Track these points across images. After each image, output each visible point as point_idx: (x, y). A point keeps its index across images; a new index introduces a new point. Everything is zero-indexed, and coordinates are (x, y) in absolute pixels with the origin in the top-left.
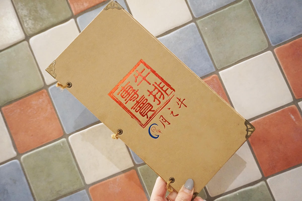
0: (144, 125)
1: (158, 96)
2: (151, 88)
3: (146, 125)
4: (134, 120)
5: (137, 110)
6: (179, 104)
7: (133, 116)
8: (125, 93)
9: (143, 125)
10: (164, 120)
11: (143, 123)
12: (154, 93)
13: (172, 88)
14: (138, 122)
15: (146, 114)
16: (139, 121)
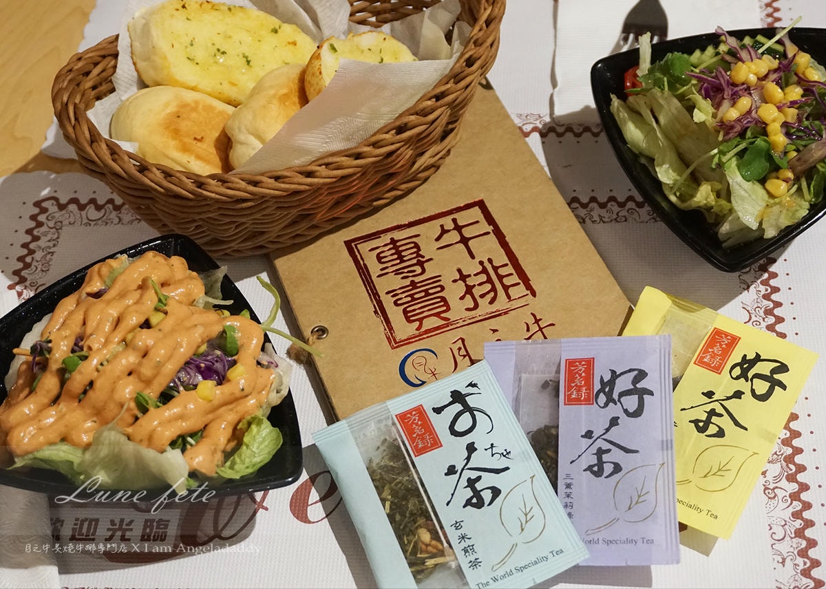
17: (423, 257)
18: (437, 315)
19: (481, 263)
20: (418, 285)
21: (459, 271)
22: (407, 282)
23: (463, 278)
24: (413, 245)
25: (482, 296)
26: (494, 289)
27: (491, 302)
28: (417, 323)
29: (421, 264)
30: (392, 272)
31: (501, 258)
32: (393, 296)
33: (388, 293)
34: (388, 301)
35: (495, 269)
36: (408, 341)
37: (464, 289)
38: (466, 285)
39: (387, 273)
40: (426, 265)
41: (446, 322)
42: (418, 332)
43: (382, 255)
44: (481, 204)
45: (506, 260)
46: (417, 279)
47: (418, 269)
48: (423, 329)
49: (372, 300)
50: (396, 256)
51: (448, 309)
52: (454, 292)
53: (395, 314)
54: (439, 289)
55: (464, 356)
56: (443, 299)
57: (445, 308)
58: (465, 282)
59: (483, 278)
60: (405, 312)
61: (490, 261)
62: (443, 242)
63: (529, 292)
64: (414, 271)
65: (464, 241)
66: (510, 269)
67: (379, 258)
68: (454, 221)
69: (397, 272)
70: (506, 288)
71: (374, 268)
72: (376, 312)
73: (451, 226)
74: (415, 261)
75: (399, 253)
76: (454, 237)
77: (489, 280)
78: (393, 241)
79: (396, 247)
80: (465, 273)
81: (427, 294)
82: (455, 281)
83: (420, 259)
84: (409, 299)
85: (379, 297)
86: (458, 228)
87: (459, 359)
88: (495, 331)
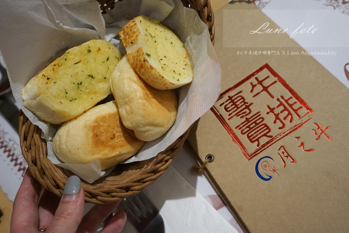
0: (251, 155)
1: (282, 116)
2: (274, 103)
3: (253, 157)
4: (236, 145)
5: (244, 132)
6: (316, 134)
7: (236, 139)
8: (232, 105)
9: (248, 154)
10: (286, 154)
11: (251, 151)
12: (277, 111)
13: (308, 108)
14: (241, 149)
15: (258, 140)
16: (244, 148)
17: (247, 103)
18: (265, 135)
19: (278, 100)
20: (250, 120)
21: (269, 107)
22: (244, 119)
23: (272, 110)
24: (240, 98)
25: (285, 119)
26: (290, 113)
27: (291, 121)
28: (257, 142)
29: (247, 107)
30: (235, 115)
31: (288, 95)
32: (239, 129)
33: (236, 128)
34: (238, 132)
35: (286, 101)
36: (255, 154)
37: (274, 117)
38: (275, 114)
39: (232, 117)
40: (250, 107)
41: (271, 138)
42: (258, 147)
43: (227, 107)
44: (267, 66)
45: (290, 95)
46: (248, 117)
47: (247, 111)
48: (260, 145)
49: (229, 134)
50: (234, 106)
51: (270, 131)
52: (269, 119)
53: (244, 139)
54: (261, 120)
55: (287, 156)
56: (266, 125)
57: (268, 130)
58: (273, 112)
59: (282, 108)
60: (248, 137)
61: (282, 97)
62: (255, 92)
63: (309, 111)
64: (245, 112)
65: (265, 89)
66: (294, 100)
67: (226, 109)
68: (256, 79)
69: (237, 115)
70: (296, 111)
71: (225, 115)
72: (233, 140)
73: (255, 82)
74: (244, 107)
75: (234, 104)
76: (259, 88)
77: (286, 109)
78: (230, 98)
79: (232, 101)
80: (272, 107)
81: (257, 124)
82: (268, 113)
83: (246, 104)
84: (248, 129)
85: (233, 131)
86: (260, 83)
87: (285, 159)
88: (298, 138)
